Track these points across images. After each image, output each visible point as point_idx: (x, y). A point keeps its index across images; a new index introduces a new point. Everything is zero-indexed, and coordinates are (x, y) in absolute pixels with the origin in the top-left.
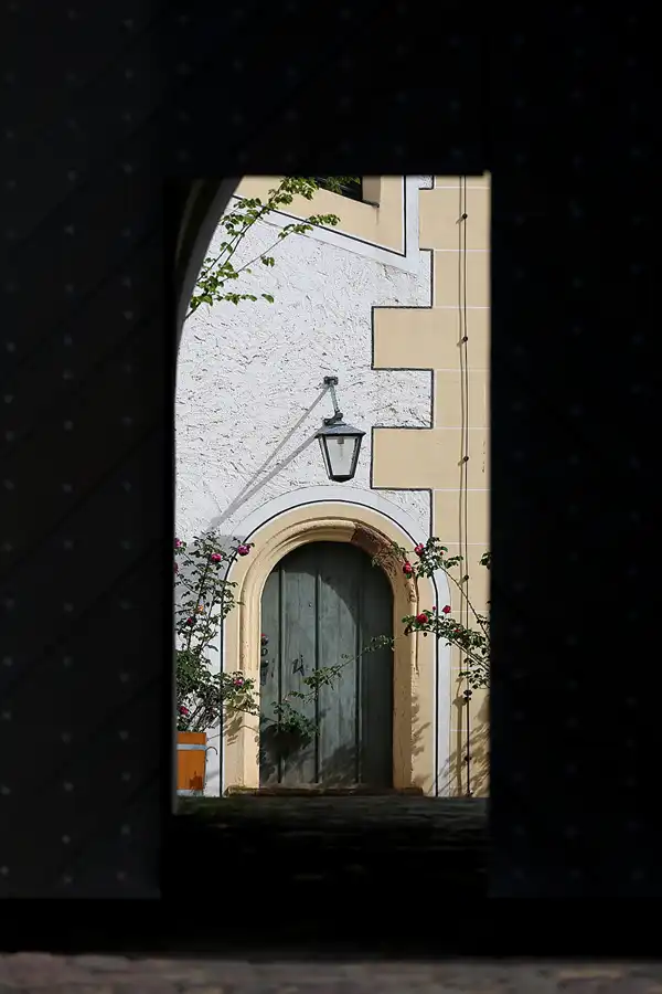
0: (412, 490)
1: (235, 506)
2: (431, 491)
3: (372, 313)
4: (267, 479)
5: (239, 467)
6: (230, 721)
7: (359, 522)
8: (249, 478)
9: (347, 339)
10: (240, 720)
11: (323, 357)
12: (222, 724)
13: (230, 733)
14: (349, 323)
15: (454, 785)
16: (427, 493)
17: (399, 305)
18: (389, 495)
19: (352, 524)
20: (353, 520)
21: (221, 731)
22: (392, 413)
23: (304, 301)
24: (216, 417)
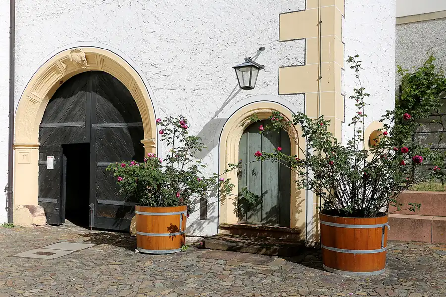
0: (295, 94)
1: (224, 106)
2: (304, 93)
3: (279, 17)
4: (236, 94)
5: (225, 90)
6: (222, 196)
7: (274, 110)
8: (229, 94)
9: (268, 30)
10: (226, 195)
11: (259, 39)
12: (218, 196)
13: (222, 201)
14: (269, 23)
15: (315, 229)
16: (303, 95)
17: (291, 11)
18: (286, 97)
19: (270, 111)
20: (271, 109)
21: (218, 200)
22: (288, 60)
23: (251, 16)
24: (217, 70)
